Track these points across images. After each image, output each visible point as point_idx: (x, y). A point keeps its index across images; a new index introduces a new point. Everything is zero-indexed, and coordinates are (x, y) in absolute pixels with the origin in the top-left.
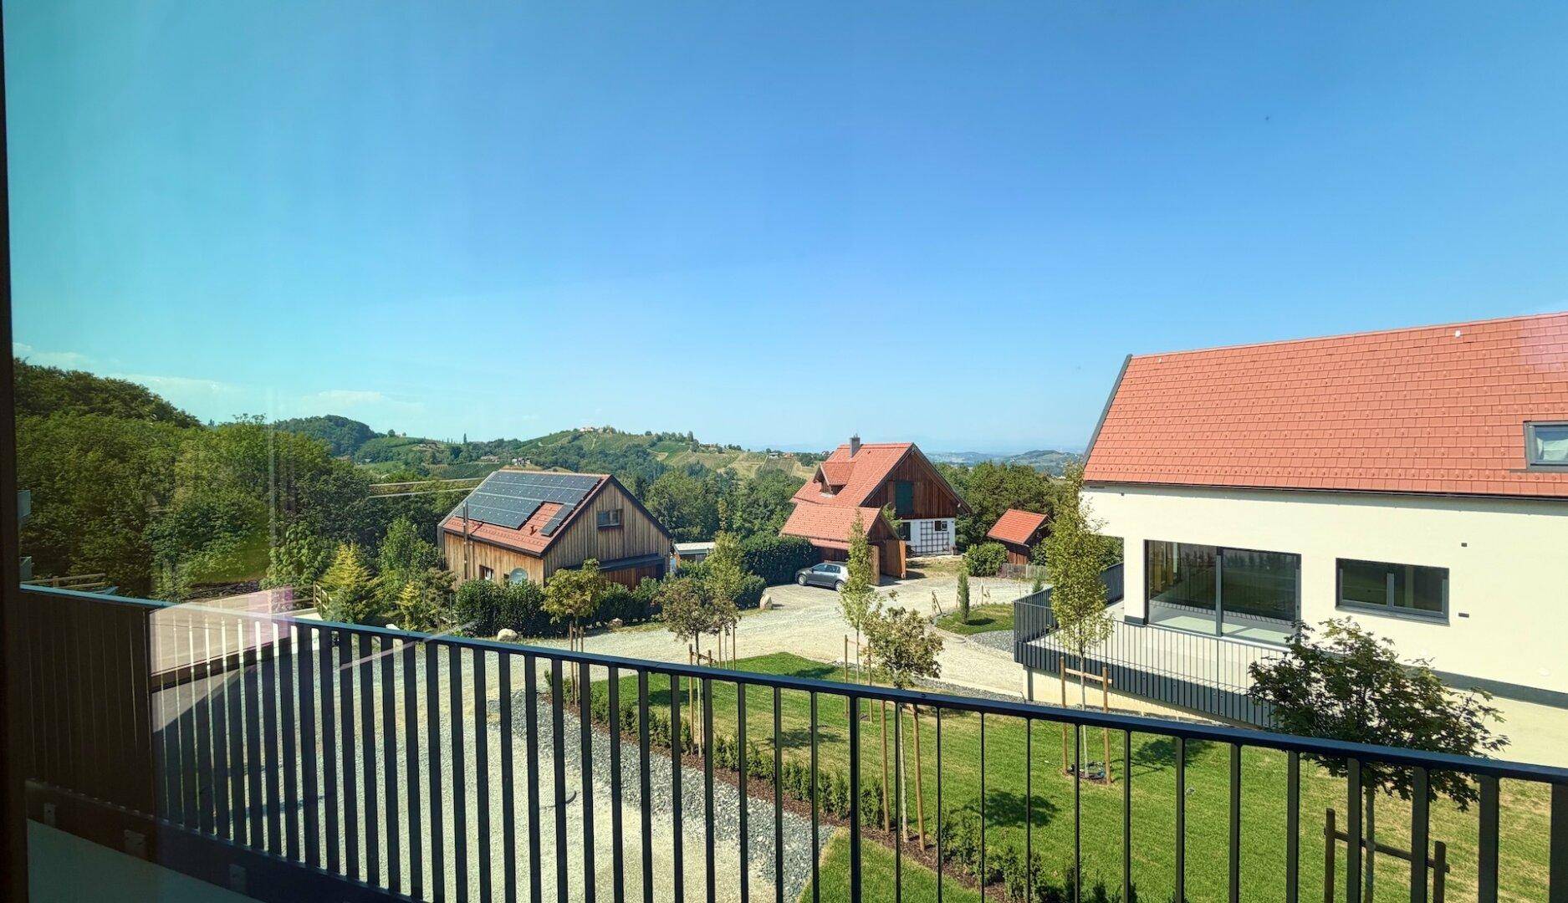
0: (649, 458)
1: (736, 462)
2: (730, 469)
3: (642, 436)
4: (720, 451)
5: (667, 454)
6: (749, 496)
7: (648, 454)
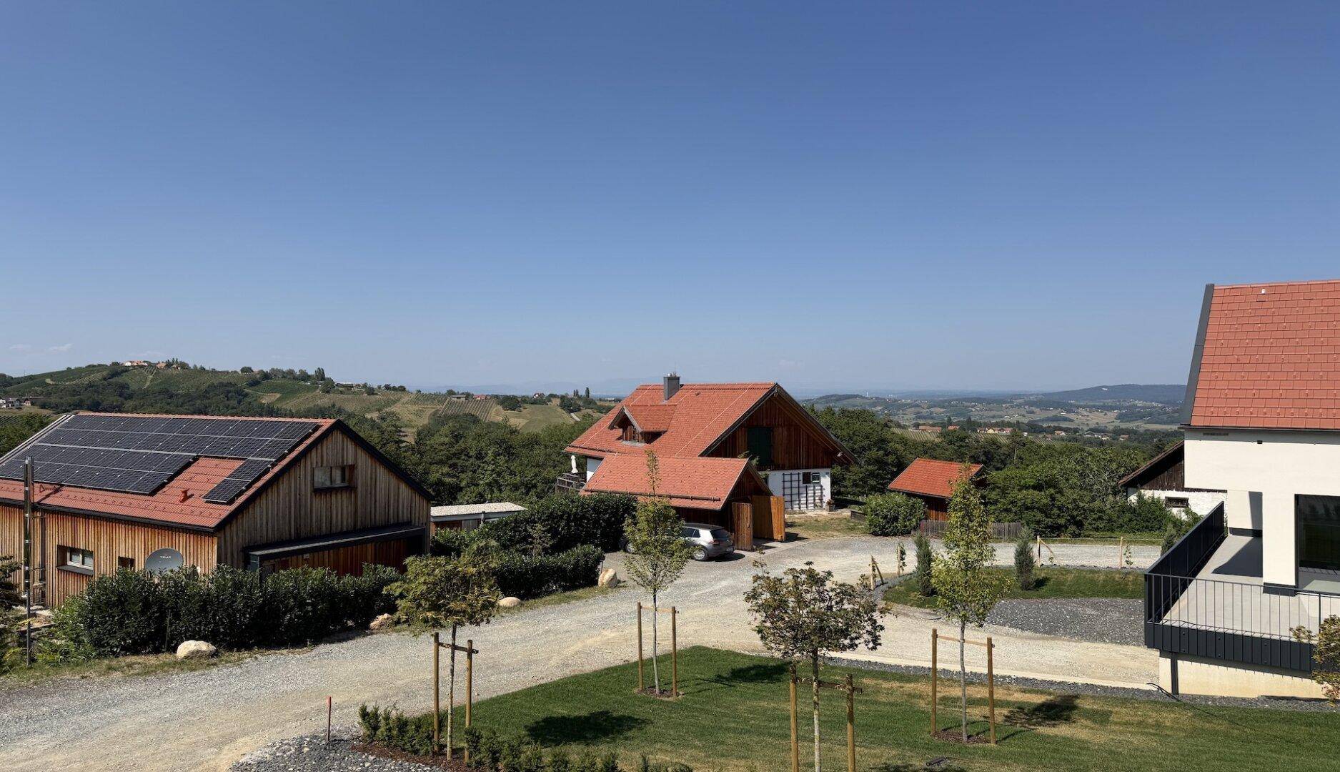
0: (248, 400)
1: (399, 404)
2: (389, 414)
3: (235, 372)
4: (371, 391)
5: (278, 395)
6: (451, 445)
7: (246, 395)
